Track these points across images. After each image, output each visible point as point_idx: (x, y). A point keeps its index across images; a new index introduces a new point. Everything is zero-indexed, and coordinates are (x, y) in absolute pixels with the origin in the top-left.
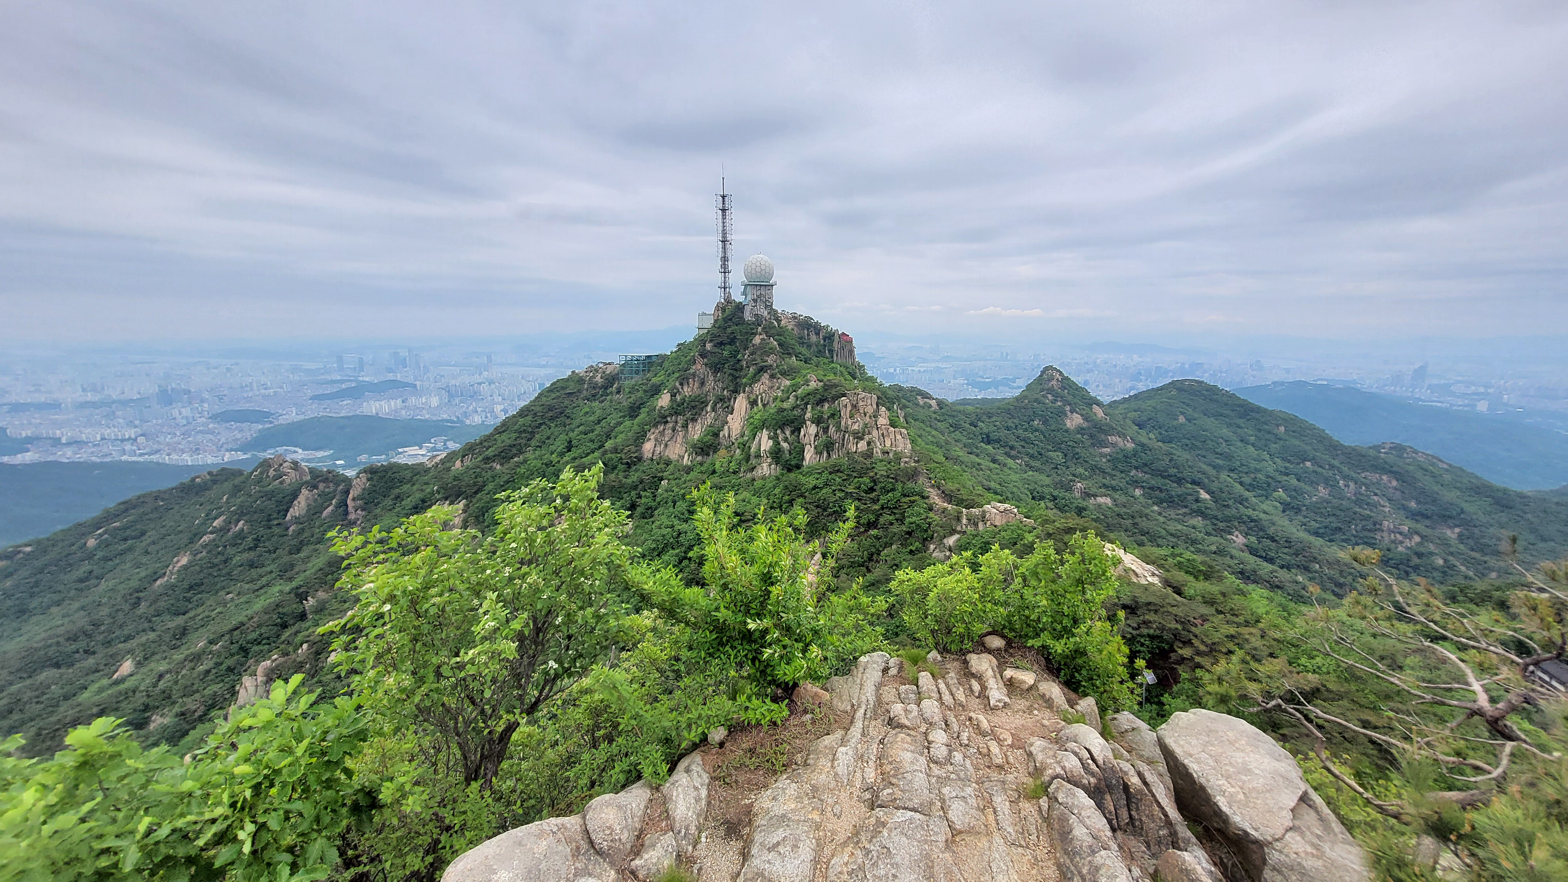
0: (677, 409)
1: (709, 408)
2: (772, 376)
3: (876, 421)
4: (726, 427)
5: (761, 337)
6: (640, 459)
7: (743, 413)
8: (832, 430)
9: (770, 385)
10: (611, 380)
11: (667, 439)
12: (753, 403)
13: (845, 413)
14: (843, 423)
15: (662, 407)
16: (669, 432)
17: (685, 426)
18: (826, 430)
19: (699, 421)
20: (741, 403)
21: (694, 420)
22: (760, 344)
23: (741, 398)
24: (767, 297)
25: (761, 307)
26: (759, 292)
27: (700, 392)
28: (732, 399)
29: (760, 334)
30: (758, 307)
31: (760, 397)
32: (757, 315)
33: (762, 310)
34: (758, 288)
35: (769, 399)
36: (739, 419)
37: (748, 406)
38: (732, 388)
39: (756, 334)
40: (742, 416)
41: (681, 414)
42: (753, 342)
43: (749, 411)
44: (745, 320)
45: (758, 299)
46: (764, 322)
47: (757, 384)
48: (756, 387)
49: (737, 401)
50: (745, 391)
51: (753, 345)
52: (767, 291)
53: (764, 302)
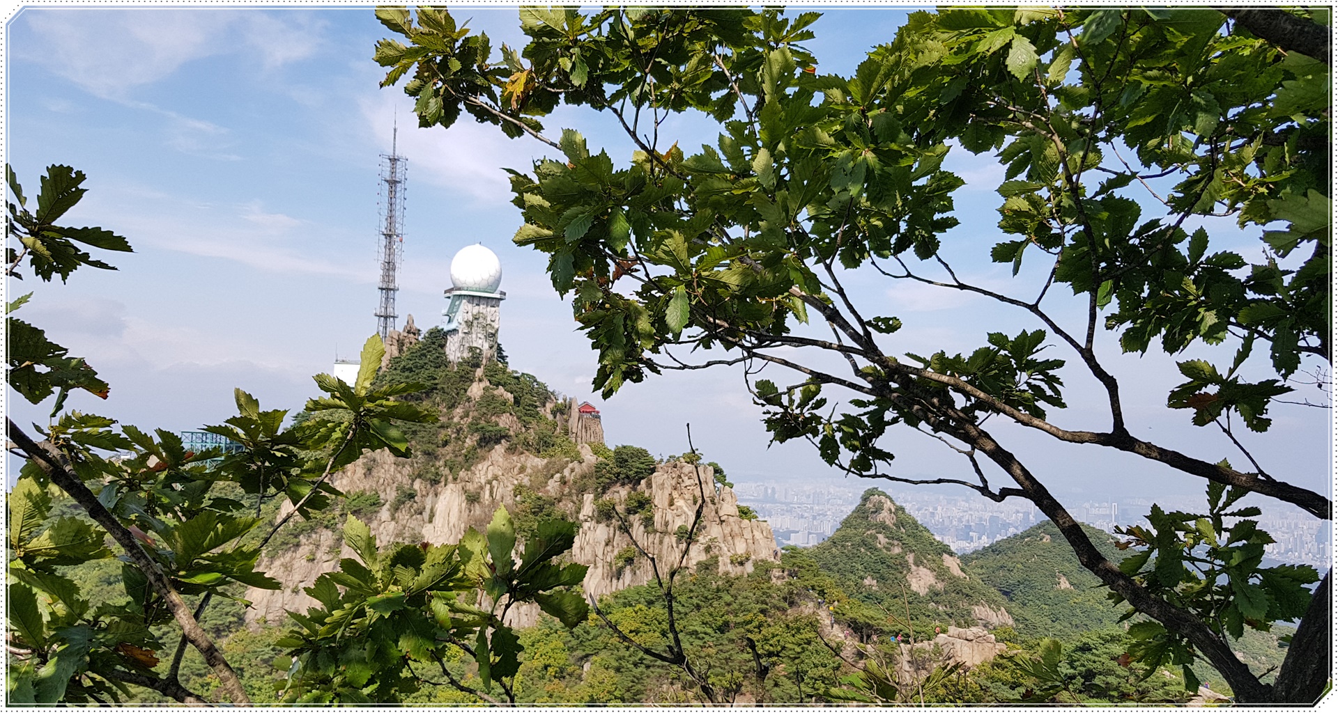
1: (384, 514)
2: (511, 450)
3: (717, 513)
5: (482, 385)
7: (453, 519)
8: (638, 530)
9: (506, 464)
11: (297, 577)
12: (473, 499)
13: (660, 499)
14: (657, 518)
18: (625, 529)
20: (448, 502)
22: (482, 397)
23: (449, 491)
24: (489, 319)
25: (479, 335)
26: (476, 310)
27: (367, 485)
28: (430, 496)
29: (480, 380)
30: (474, 336)
31: (488, 486)
32: (471, 349)
33: (480, 341)
34: (476, 302)
35: (504, 490)
36: (446, 529)
37: (464, 505)
38: (429, 476)
39: (472, 381)
40: (451, 524)
41: (327, 527)
42: (468, 393)
43: (465, 514)
44: (451, 357)
45: (475, 322)
46: (484, 362)
47: (480, 466)
48: (477, 472)
49: (441, 497)
50: (455, 479)
51: (469, 400)
52: (489, 308)
53: (484, 327)
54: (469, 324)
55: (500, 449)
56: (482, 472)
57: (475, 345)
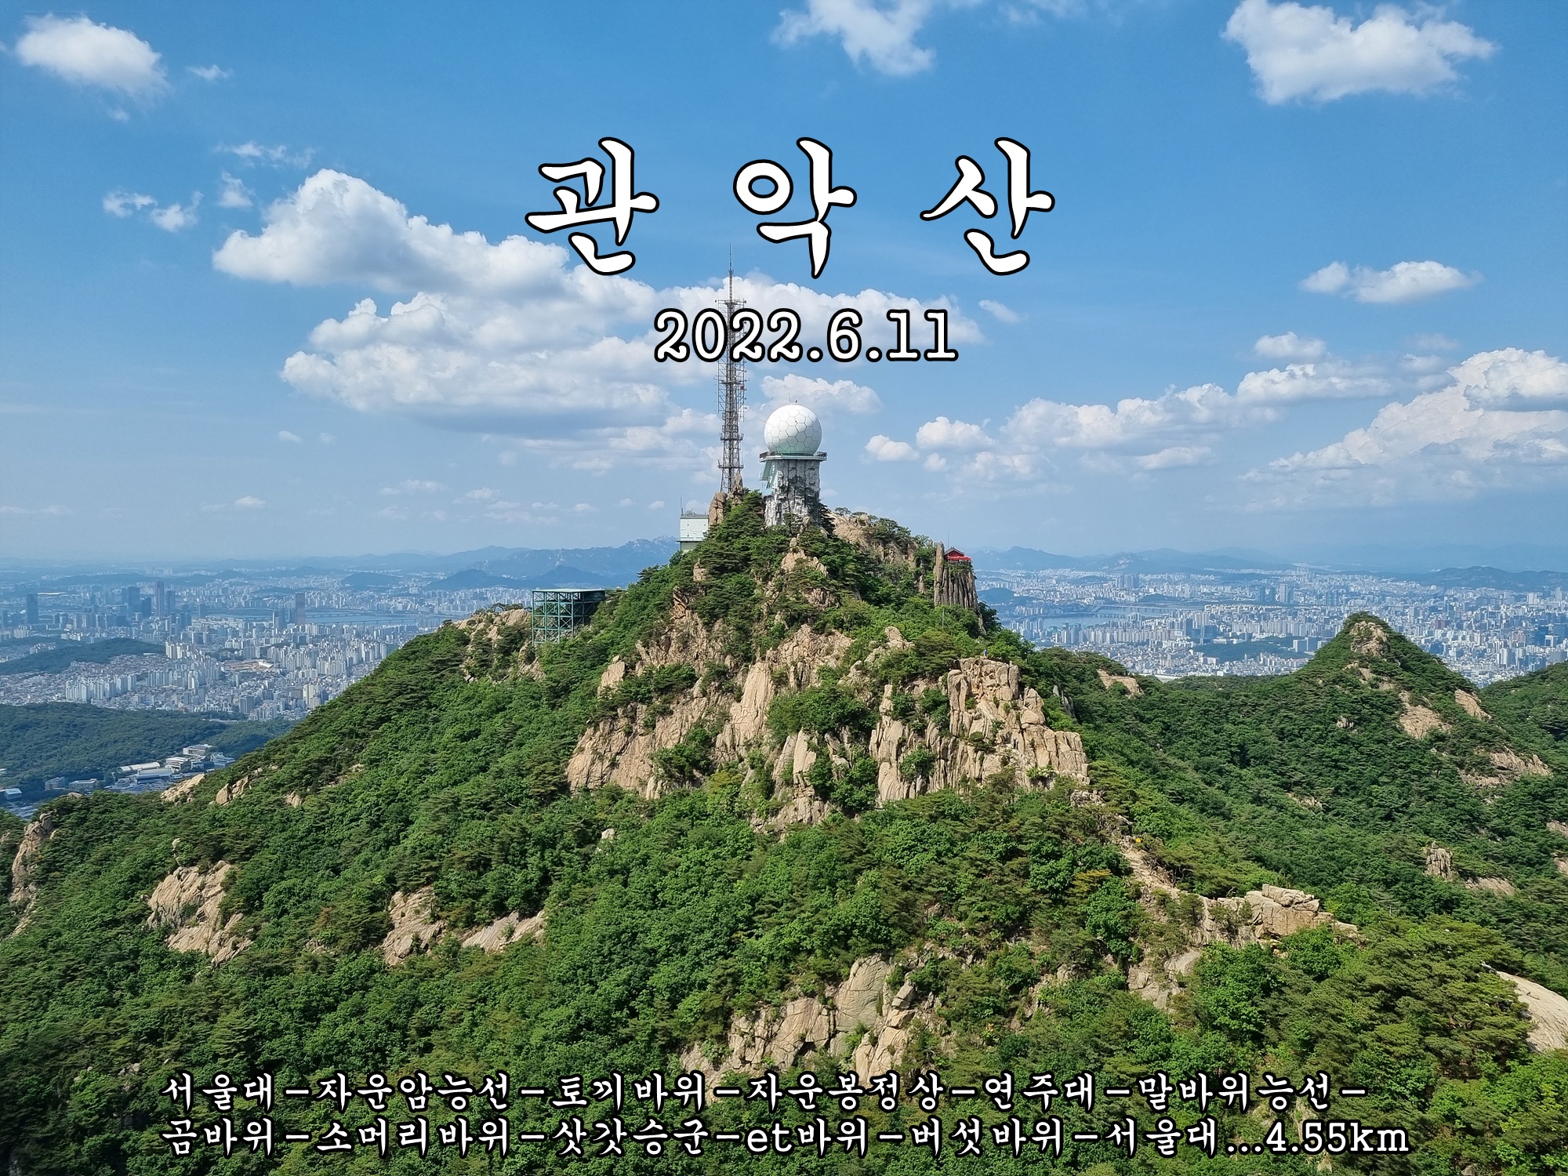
0: (634, 694)
1: (696, 690)
2: (820, 630)
3: (1018, 719)
4: (727, 727)
5: (796, 556)
6: (564, 787)
7: (760, 700)
8: (932, 732)
10: (515, 638)
11: (615, 749)
12: (780, 681)
13: (957, 701)
14: (953, 721)
15: (608, 688)
17: (650, 726)
18: (921, 732)
19: (677, 714)
20: (756, 682)
21: (666, 712)
22: (795, 570)
23: (757, 670)
24: (807, 483)
25: (797, 501)
26: (792, 474)
27: (681, 659)
28: (739, 674)
29: (795, 551)
30: (791, 502)
31: (793, 668)
32: (788, 516)
33: (798, 508)
34: (792, 466)
35: (810, 673)
36: (753, 711)
37: (770, 685)
38: (740, 652)
39: (786, 552)
40: (758, 705)
41: (643, 701)
42: (782, 565)
43: (771, 696)
44: (768, 525)
45: (792, 487)
46: (800, 530)
47: (786, 646)
48: (783, 652)
49: (749, 676)
50: (763, 659)
51: (782, 573)
52: (807, 472)
53: (802, 491)
54: (786, 489)
55: (805, 630)
56: (788, 652)
57: (792, 512)
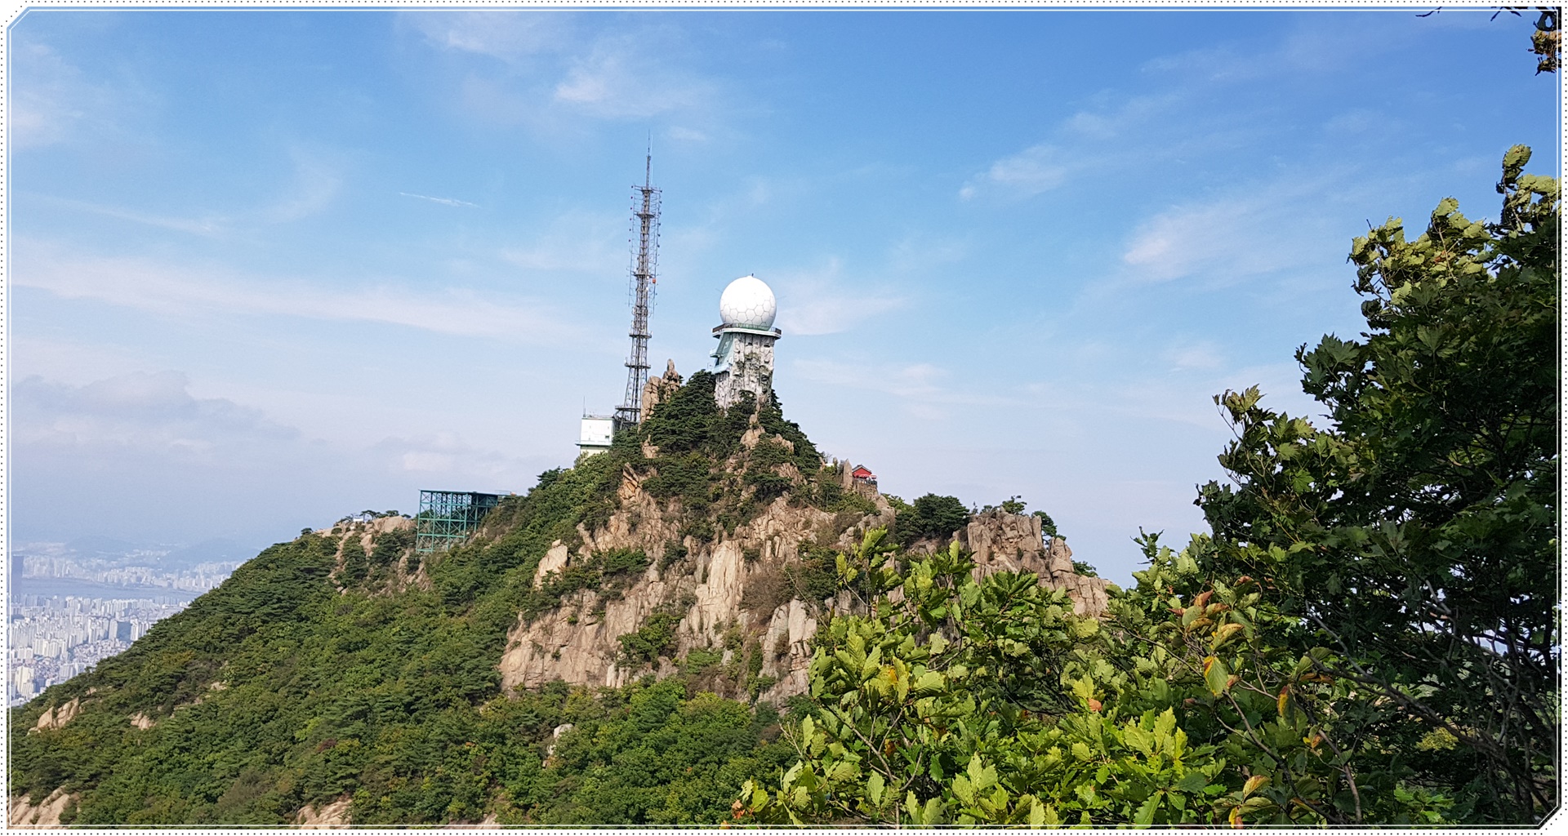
1: (652, 573)
2: (794, 503)
3: (1047, 568)
4: (695, 609)
5: (757, 433)
6: (496, 688)
7: (731, 578)
10: (391, 546)
11: (558, 641)
12: (751, 557)
13: (979, 553)
16: (562, 627)
17: (599, 612)
19: (631, 601)
20: (725, 561)
21: (617, 597)
22: (758, 446)
23: (724, 548)
24: (762, 360)
25: (752, 378)
26: (748, 350)
27: (631, 542)
28: (702, 554)
29: (755, 428)
30: (746, 379)
31: (769, 543)
32: (743, 393)
33: (753, 385)
34: (748, 341)
35: (787, 548)
36: (722, 590)
37: (741, 563)
38: (701, 532)
39: (746, 429)
40: (728, 585)
41: (589, 587)
42: (742, 441)
43: (743, 574)
44: (720, 404)
45: (748, 363)
46: (758, 407)
47: (759, 521)
48: (756, 527)
49: (716, 556)
50: (730, 535)
51: (743, 448)
52: (763, 348)
53: (757, 369)
54: (741, 365)
55: (781, 502)
56: (762, 527)
57: (747, 389)
